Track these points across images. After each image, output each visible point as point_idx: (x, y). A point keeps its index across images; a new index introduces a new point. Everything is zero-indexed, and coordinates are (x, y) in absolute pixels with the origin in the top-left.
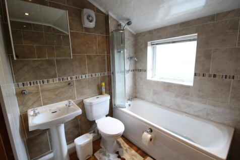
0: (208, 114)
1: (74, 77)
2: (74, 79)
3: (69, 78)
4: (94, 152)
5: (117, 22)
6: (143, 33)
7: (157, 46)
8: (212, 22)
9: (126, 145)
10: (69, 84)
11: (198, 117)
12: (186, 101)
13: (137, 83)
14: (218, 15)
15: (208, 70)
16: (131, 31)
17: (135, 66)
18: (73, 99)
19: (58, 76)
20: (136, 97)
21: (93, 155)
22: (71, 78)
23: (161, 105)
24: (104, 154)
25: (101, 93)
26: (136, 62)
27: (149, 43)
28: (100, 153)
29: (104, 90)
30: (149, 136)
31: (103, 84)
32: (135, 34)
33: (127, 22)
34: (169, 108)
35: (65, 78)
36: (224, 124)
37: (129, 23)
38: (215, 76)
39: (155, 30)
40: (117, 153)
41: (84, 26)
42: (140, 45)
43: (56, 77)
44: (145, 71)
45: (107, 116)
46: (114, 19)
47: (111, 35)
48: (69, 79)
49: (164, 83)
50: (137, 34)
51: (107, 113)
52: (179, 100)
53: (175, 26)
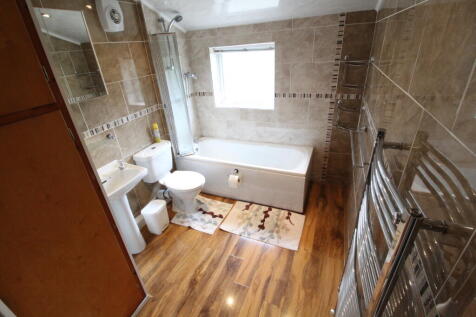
0: (291, 139)
1: (112, 124)
2: (112, 127)
3: (105, 126)
4: (170, 219)
5: (156, 14)
6: (199, 31)
7: (223, 54)
8: (289, 29)
9: (206, 199)
10: (108, 136)
11: (282, 144)
12: (268, 129)
13: (200, 115)
14: (295, 20)
15: (288, 89)
16: (180, 28)
17: (194, 88)
18: (119, 157)
19: (90, 127)
20: (202, 136)
21: (170, 223)
22: (108, 126)
23: (239, 140)
24: (185, 217)
25: (154, 141)
26: (194, 81)
27: (211, 49)
28: (178, 217)
29: (158, 134)
30: (237, 177)
31: (156, 126)
32: (184, 31)
33: (174, 16)
34: (251, 141)
35: (99, 127)
36: (305, 146)
37: (178, 19)
38: (294, 95)
39: (219, 29)
40: (201, 210)
41: (106, 30)
42: (196, 51)
43: (86, 130)
44: (211, 94)
45: (172, 172)
46: (150, 11)
47: (151, 40)
48: (106, 129)
49: (242, 110)
50: (188, 32)
51: (171, 167)
52: (261, 129)
53: (247, 27)
